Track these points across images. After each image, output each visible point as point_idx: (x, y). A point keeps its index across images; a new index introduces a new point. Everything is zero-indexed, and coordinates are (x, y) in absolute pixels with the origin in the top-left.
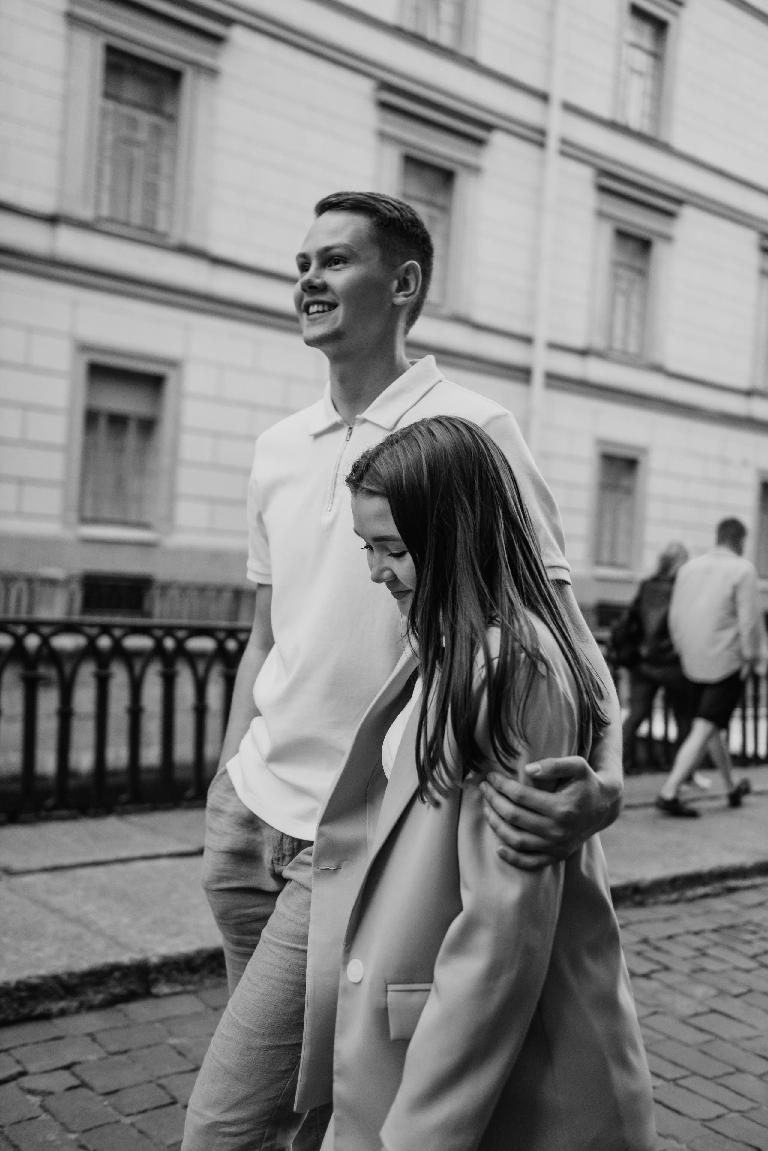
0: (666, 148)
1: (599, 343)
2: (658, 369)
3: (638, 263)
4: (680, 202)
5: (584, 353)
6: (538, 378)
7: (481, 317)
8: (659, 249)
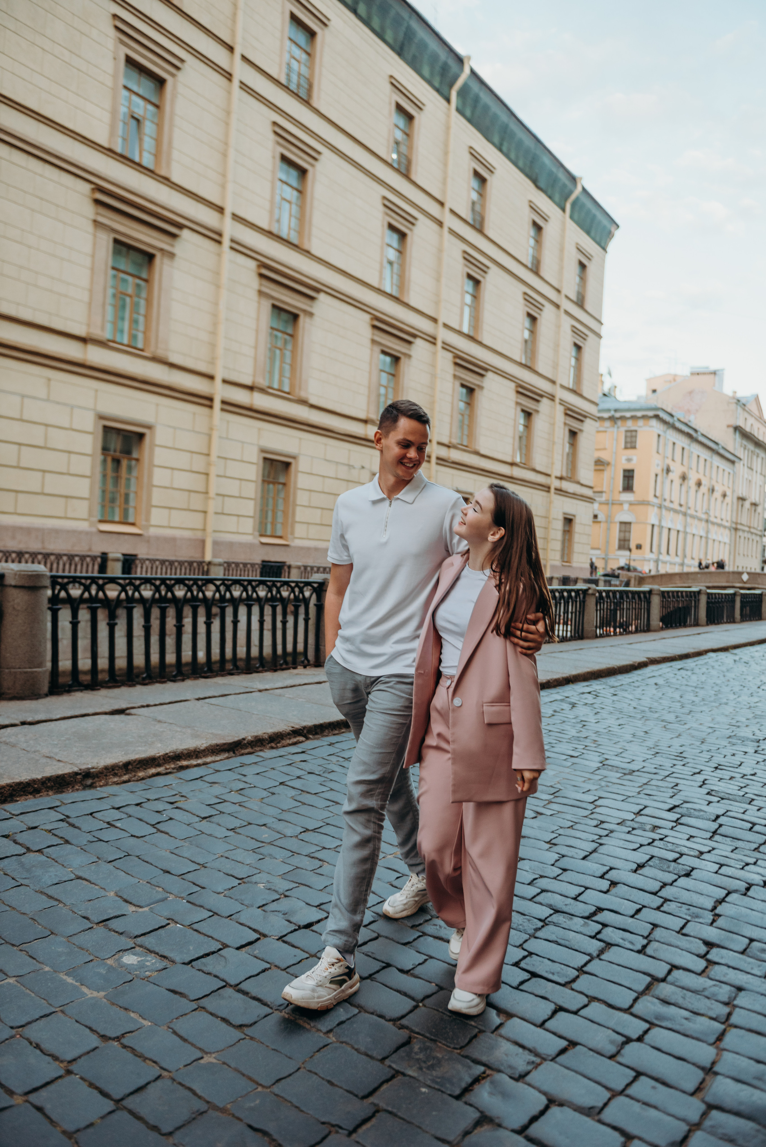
0: (307, 253)
1: (262, 382)
2: (303, 402)
3: (290, 331)
4: (318, 290)
5: (251, 388)
6: (217, 404)
7: (174, 359)
8: (303, 320)
